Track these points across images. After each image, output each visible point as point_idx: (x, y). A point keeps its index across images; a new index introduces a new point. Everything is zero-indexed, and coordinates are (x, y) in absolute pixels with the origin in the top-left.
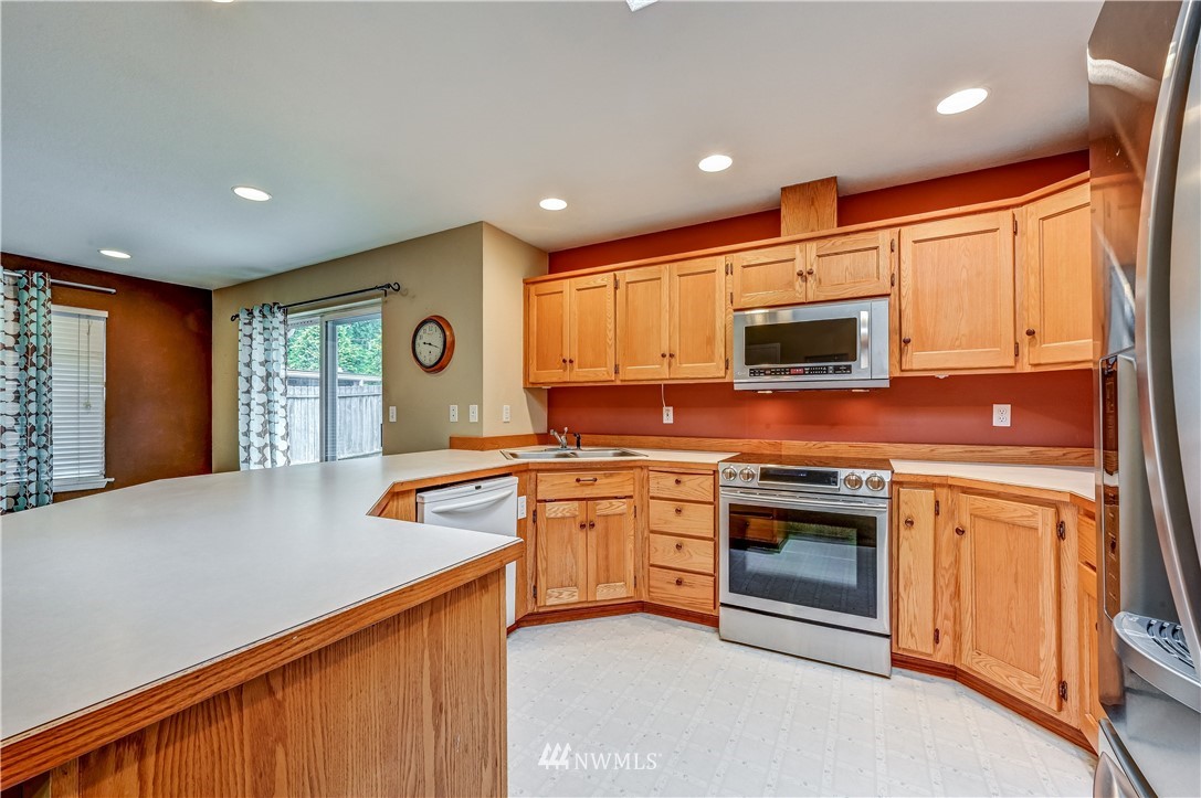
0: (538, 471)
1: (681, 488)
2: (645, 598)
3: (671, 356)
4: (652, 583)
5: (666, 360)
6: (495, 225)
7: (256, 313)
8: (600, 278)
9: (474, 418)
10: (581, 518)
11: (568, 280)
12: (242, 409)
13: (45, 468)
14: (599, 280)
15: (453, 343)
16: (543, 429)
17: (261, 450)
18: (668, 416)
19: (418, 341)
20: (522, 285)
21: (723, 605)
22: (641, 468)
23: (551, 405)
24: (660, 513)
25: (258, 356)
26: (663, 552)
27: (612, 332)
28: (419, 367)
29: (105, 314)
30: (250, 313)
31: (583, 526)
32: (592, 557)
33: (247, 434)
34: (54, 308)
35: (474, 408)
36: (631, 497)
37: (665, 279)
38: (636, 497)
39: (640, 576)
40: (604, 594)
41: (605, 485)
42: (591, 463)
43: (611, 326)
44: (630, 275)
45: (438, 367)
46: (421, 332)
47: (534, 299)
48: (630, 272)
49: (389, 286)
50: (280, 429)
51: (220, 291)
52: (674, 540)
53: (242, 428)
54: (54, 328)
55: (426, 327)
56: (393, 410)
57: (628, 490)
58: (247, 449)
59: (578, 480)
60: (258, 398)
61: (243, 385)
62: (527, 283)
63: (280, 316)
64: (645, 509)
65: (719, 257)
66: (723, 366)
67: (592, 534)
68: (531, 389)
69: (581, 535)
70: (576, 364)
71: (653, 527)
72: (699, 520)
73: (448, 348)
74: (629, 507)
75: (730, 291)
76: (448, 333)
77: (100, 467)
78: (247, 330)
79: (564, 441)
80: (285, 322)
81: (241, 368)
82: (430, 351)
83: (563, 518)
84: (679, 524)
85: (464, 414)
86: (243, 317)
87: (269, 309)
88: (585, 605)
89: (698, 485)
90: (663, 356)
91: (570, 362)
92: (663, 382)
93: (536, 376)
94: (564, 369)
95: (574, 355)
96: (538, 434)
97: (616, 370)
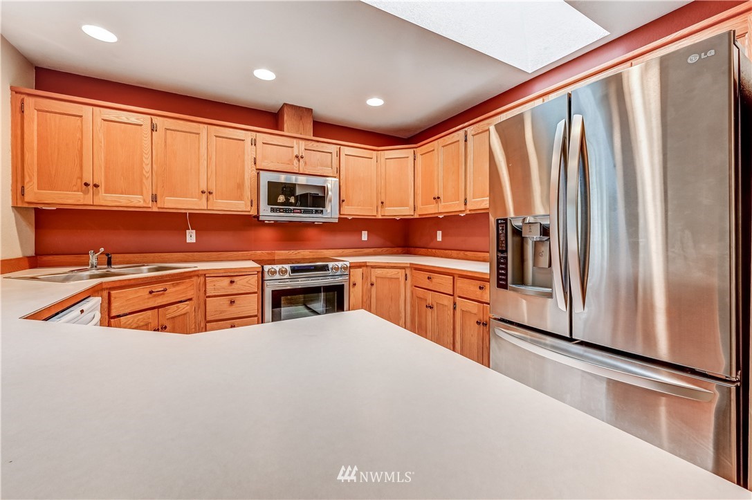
0: (111, 289)
1: (234, 286)
3: (210, 193)
10: (155, 323)
16: (31, 252)
18: (192, 237)
20: (10, 92)
22: (198, 276)
23: (39, 226)
24: (215, 306)
36: (191, 299)
37: (204, 136)
38: (196, 298)
41: (173, 293)
42: (162, 277)
43: (149, 161)
44: (168, 123)
47: (31, 112)
48: (168, 121)
52: (230, 323)
57: (188, 295)
59: (151, 292)
62: (16, 92)
64: (203, 306)
65: (247, 132)
70: (101, 188)
71: (209, 318)
72: (247, 305)
74: (190, 307)
75: (253, 156)
84: (232, 311)
89: (247, 282)
90: (203, 192)
91: (96, 186)
92: (188, 212)
93: (35, 194)
94: (86, 193)
95: (100, 179)
96: (28, 257)
97: (154, 199)
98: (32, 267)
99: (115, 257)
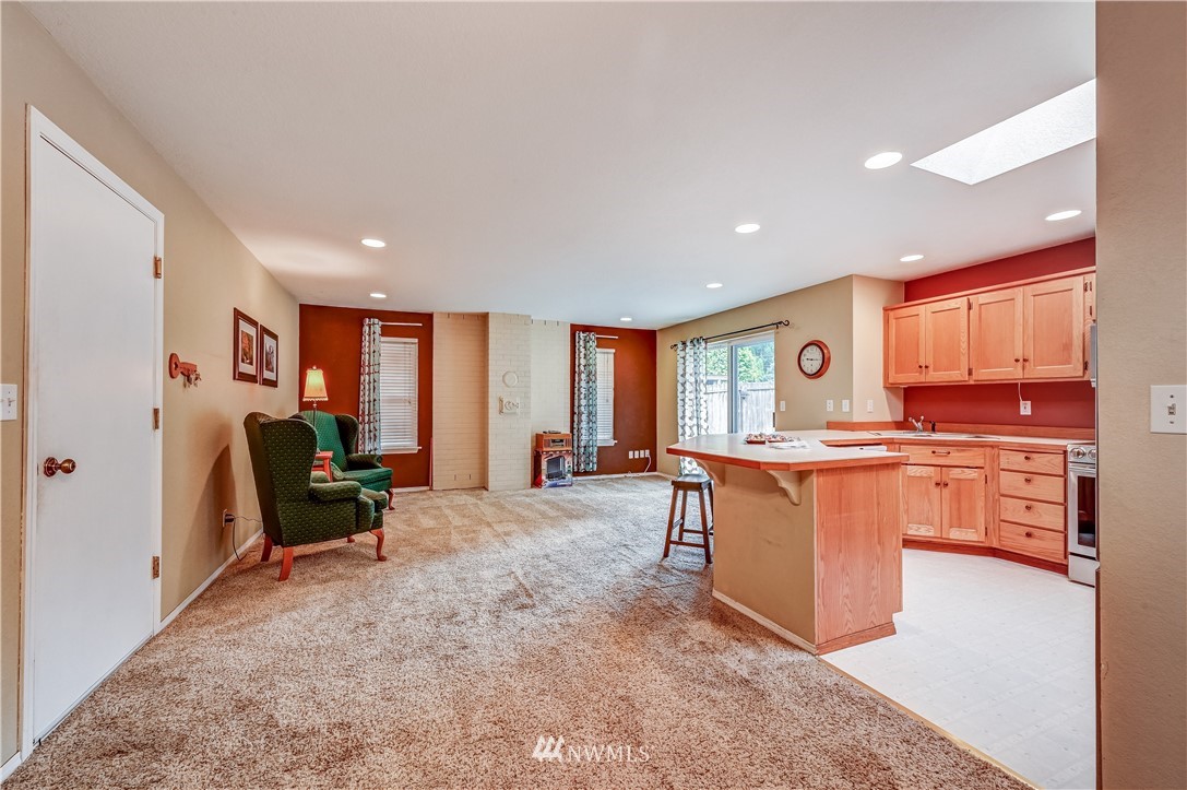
0: (901, 444)
1: (1030, 463)
2: (995, 545)
3: (1024, 360)
4: (1002, 533)
5: (1020, 364)
6: (864, 274)
7: (688, 344)
8: (956, 302)
9: (846, 409)
10: (938, 479)
11: (924, 306)
12: (680, 403)
13: (594, 433)
14: (952, 304)
15: (829, 358)
16: (900, 418)
17: (691, 427)
18: (1026, 409)
19: (802, 357)
20: (881, 312)
21: (1072, 554)
22: (992, 447)
23: (906, 400)
24: (1009, 481)
25: (690, 370)
26: (1013, 510)
27: (966, 343)
28: (802, 375)
29: (614, 351)
30: (684, 343)
31: (938, 484)
32: (946, 508)
33: (683, 418)
34: (598, 350)
35: (846, 403)
36: (982, 468)
37: (1019, 300)
38: (987, 467)
39: (991, 527)
40: (956, 535)
41: (956, 457)
42: (945, 441)
43: (965, 339)
44: (983, 298)
45: (818, 374)
46: (805, 352)
47: (893, 322)
48: (984, 297)
49: (780, 323)
50: (703, 416)
51: (661, 330)
52: (1025, 503)
53: (680, 414)
54: (598, 360)
55: (809, 348)
56: (783, 403)
57: (980, 462)
58: (683, 427)
59: (934, 452)
60: (690, 396)
61: (680, 388)
62: (885, 310)
63: (703, 344)
64: (996, 478)
65: (1077, 277)
66: (1081, 367)
67: (946, 491)
68: (890, 388)
69: (937, 490)
70: (931, 368)
71: (1003, 492)
72: (1050, 489)
73: (825, 363)
74: (980, 475)
75: (1088, 305)
76: (825, 351)
77: (611, 435)
78: (682, 354)
79: (921, 427)
80: (706, 348)
81: (680, 378)
82: (812, 365)
83: (921, 477)
84: (1028, 491)
85: (838, 406)
86: (680, 346)
87: (696, 341)
88: (940, 540)
89: (1049, 462)
90: (1017, 361)
91: (926, 367)
92: (1019, 382)
93: (894, 378)
94: (921, 373)
95: (930, 362)
96: (896, 422)
97: (970, 373)
98: (898, 429)
99: (938, 426)
